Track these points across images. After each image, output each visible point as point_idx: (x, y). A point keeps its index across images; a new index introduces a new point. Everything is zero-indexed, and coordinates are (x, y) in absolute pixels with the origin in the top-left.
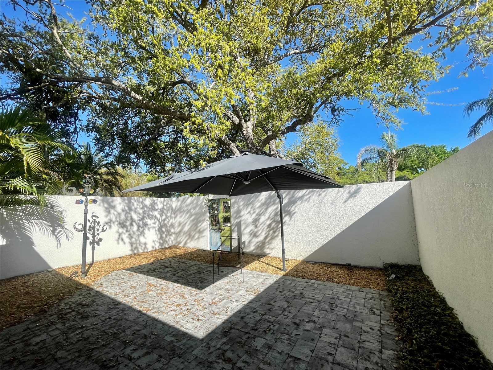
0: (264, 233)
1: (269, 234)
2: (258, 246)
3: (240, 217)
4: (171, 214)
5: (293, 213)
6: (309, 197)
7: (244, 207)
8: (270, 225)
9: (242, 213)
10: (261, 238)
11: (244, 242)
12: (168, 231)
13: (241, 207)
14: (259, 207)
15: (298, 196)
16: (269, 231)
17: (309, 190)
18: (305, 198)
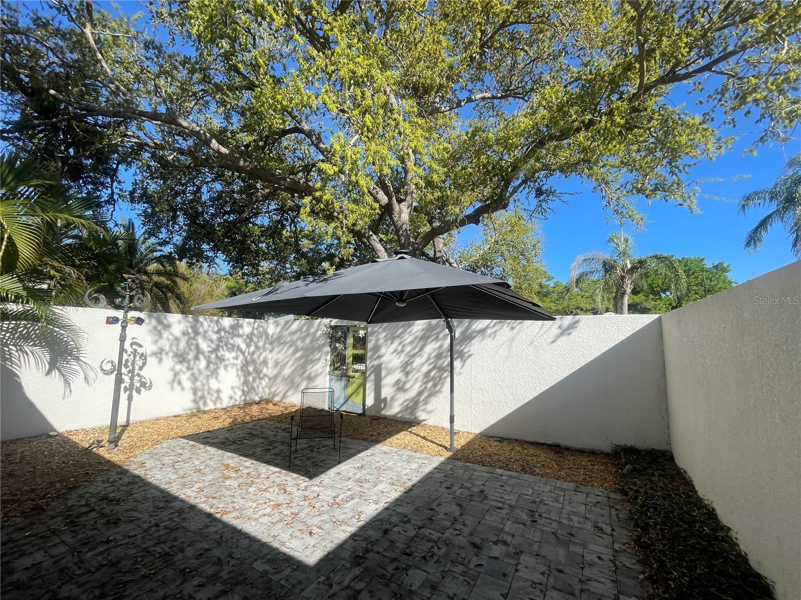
0: (418, 385)
1: (425, 388)
2: (407, 408)
3: (380, 357)
4: (265, 343)
5: (467, 355)
6: (495, 332)
7: (386, 341)
8: (429, 372)
9: (383, 351)
10: (412, 394)
11: (386, 398)
12: (257, 372)
13: (381, 341)
14: (412, 342)
15: (478, 329)
16: (427, 382)
17: (495, 321)
18: (489, 331)
